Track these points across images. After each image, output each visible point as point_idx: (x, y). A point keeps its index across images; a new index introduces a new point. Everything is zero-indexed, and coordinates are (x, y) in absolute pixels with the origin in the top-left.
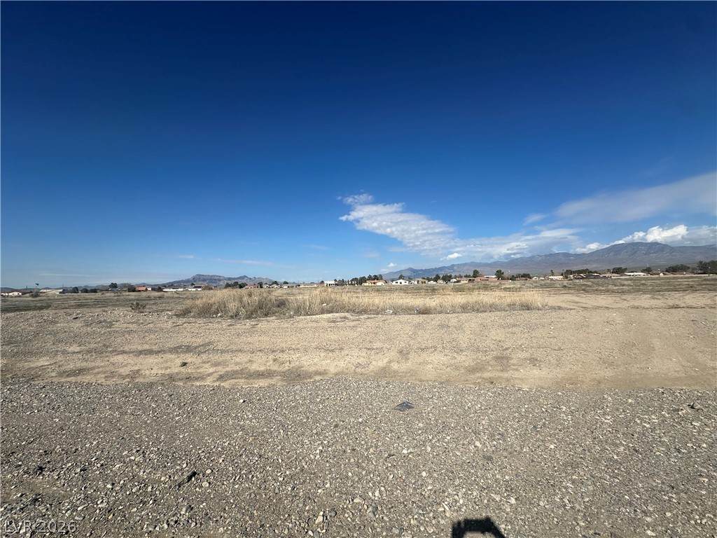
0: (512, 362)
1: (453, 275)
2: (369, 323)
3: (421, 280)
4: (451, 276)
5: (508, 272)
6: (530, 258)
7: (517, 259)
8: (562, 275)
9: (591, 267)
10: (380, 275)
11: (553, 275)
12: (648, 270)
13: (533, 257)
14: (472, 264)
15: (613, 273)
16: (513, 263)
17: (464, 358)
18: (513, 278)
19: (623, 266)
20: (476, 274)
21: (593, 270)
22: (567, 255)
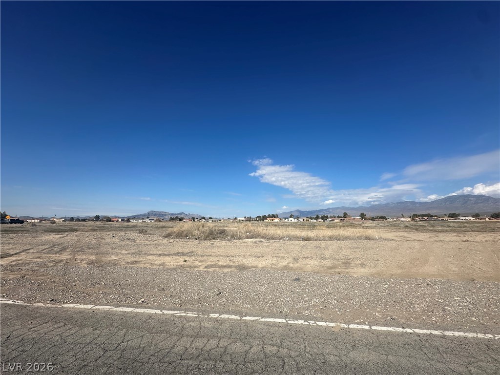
0: (351, 265)
1: (329, 216)
2: (275, 244)
3: (305, 218)
4: (327, 216)
5: (369, 215)
6: (385, 204)
7: (376, 205)
8: (410, 217)
9: (432, 212)
10: (277, 215)
11: (403, 217)
12: (476, 216)
13: (388, 204)
14: (343, 208)
15: (449, 217)
16: (373, 208)
17: (327, 262)
18: (373, 219)
19: (457, 212)
20: (345, 215)
21: (434, 215)
22: (413, 203)
